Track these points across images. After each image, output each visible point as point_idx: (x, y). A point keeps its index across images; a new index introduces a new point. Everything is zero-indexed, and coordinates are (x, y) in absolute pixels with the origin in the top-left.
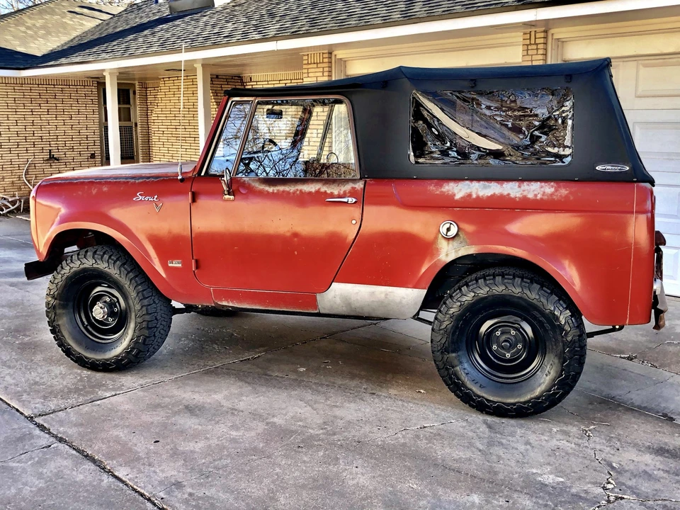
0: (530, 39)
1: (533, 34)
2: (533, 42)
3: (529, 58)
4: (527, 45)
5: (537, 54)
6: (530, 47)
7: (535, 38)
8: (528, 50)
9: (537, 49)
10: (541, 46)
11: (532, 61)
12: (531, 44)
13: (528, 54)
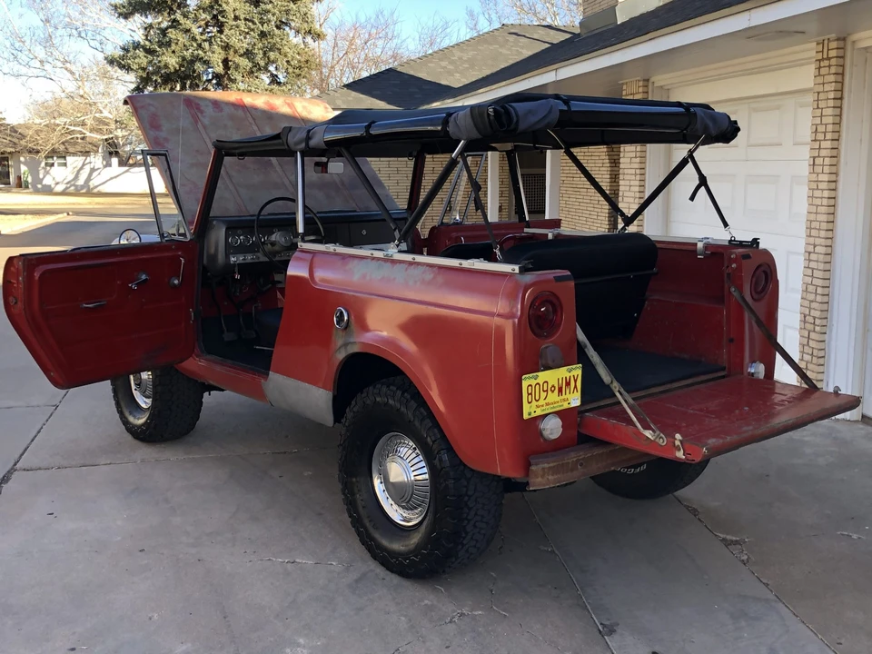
0: (822, 51)
1: (826, 42)
2: (825, 56)
3: (820, 80)
4: (820, 61)
5: (829, 74)
6: (822, 64)
7: (828, 50)
8: (820, 68)
9: (829, 66)
10: (833, 62)
11: (823, 84)
12: (823, 59)
13: (819, 75)
